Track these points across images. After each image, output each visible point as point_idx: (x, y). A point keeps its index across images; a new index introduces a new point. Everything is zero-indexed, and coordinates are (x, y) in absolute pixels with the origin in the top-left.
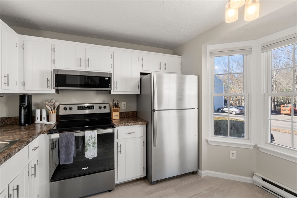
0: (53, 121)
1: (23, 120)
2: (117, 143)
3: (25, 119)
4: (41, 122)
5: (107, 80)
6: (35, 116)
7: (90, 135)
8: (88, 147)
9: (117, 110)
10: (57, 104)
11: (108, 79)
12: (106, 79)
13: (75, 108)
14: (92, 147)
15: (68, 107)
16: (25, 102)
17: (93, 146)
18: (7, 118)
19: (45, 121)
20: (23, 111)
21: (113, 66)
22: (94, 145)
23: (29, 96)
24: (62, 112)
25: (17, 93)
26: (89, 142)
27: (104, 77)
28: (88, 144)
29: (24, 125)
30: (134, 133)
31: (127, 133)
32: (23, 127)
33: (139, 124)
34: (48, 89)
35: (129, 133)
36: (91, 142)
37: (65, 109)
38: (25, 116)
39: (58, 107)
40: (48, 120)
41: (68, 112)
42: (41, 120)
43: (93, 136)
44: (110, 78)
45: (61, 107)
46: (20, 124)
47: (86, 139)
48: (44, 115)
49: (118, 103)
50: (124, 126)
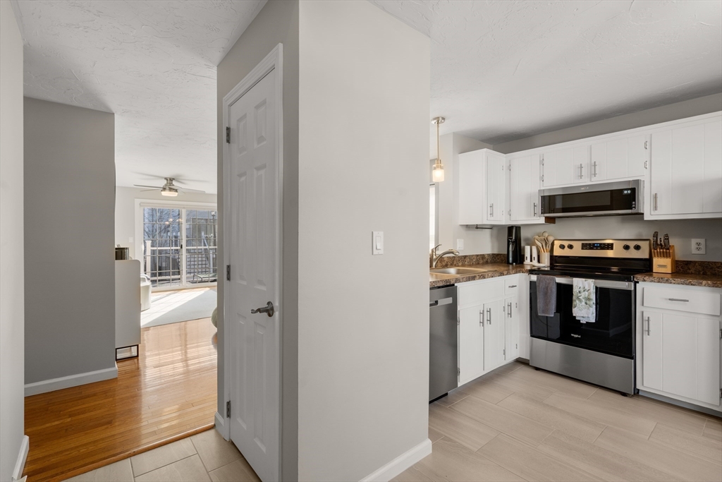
0: (545, 264)
1: (511, 259)
2: (643, 312)
3: (513, 257)
4: (531, 263)
5: (627, 195)
6: (524, 255)
7: (581, 285)
8: (577, 301)
9: (666, 255)
10: (551, 239)
11: (629, 192)
12: (626, 192)
13: (577, 245)
14: (583, 303)
15: (566, 244)
16: (512, 236)
17: (586, 303)
18: (498, 255)
19: (535, 263)
20: (511, 246)
21: (648, 165)
22: (588, 302)
23: (518, 228)
24: (558, 252)
25: (504, 224)
26: (579, 295)
27: (622, 190)
28: (578, 298)
29: (512, 264)
30: (688, 301)
31: (666, 299)
32: (511, 266)
33: (701, 283)
34: (535, 218)
35: (670, 299)
36: (583, 296)
37: (562, 247)
38: (513, 252)
39: (553, 244)
40: (539, 261)
41: (566, 252)
42: (531, 261)
43: (587, 288)
44: (633, 190)
45: (557, 243)
46: (508, 263)
47: (575, 290)
48: (535, 255)
49: (667, 237)
50: (659, 282)
